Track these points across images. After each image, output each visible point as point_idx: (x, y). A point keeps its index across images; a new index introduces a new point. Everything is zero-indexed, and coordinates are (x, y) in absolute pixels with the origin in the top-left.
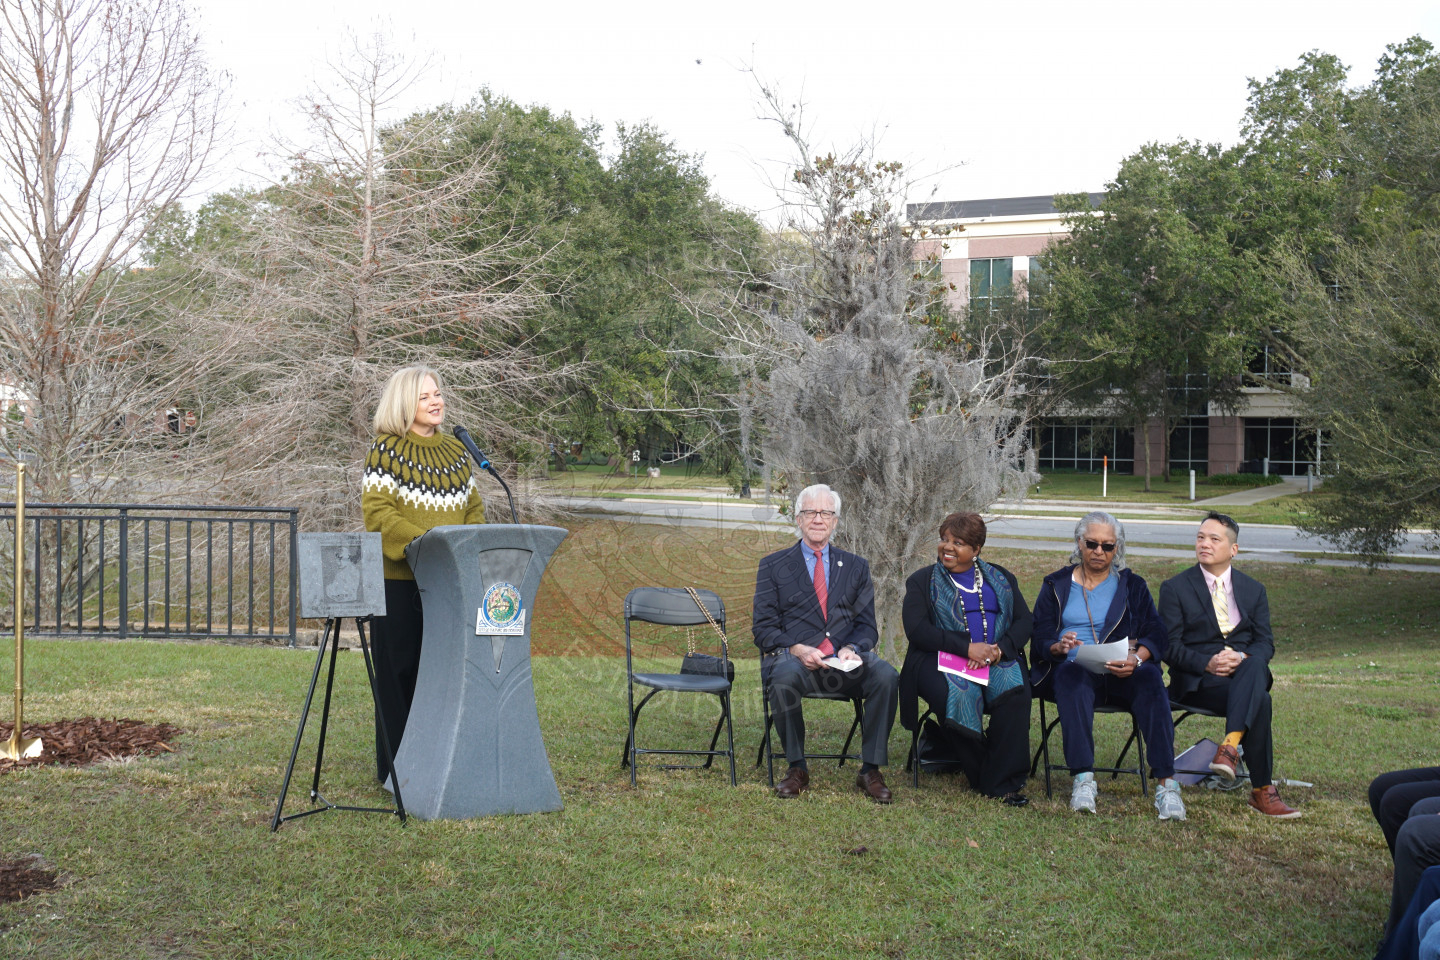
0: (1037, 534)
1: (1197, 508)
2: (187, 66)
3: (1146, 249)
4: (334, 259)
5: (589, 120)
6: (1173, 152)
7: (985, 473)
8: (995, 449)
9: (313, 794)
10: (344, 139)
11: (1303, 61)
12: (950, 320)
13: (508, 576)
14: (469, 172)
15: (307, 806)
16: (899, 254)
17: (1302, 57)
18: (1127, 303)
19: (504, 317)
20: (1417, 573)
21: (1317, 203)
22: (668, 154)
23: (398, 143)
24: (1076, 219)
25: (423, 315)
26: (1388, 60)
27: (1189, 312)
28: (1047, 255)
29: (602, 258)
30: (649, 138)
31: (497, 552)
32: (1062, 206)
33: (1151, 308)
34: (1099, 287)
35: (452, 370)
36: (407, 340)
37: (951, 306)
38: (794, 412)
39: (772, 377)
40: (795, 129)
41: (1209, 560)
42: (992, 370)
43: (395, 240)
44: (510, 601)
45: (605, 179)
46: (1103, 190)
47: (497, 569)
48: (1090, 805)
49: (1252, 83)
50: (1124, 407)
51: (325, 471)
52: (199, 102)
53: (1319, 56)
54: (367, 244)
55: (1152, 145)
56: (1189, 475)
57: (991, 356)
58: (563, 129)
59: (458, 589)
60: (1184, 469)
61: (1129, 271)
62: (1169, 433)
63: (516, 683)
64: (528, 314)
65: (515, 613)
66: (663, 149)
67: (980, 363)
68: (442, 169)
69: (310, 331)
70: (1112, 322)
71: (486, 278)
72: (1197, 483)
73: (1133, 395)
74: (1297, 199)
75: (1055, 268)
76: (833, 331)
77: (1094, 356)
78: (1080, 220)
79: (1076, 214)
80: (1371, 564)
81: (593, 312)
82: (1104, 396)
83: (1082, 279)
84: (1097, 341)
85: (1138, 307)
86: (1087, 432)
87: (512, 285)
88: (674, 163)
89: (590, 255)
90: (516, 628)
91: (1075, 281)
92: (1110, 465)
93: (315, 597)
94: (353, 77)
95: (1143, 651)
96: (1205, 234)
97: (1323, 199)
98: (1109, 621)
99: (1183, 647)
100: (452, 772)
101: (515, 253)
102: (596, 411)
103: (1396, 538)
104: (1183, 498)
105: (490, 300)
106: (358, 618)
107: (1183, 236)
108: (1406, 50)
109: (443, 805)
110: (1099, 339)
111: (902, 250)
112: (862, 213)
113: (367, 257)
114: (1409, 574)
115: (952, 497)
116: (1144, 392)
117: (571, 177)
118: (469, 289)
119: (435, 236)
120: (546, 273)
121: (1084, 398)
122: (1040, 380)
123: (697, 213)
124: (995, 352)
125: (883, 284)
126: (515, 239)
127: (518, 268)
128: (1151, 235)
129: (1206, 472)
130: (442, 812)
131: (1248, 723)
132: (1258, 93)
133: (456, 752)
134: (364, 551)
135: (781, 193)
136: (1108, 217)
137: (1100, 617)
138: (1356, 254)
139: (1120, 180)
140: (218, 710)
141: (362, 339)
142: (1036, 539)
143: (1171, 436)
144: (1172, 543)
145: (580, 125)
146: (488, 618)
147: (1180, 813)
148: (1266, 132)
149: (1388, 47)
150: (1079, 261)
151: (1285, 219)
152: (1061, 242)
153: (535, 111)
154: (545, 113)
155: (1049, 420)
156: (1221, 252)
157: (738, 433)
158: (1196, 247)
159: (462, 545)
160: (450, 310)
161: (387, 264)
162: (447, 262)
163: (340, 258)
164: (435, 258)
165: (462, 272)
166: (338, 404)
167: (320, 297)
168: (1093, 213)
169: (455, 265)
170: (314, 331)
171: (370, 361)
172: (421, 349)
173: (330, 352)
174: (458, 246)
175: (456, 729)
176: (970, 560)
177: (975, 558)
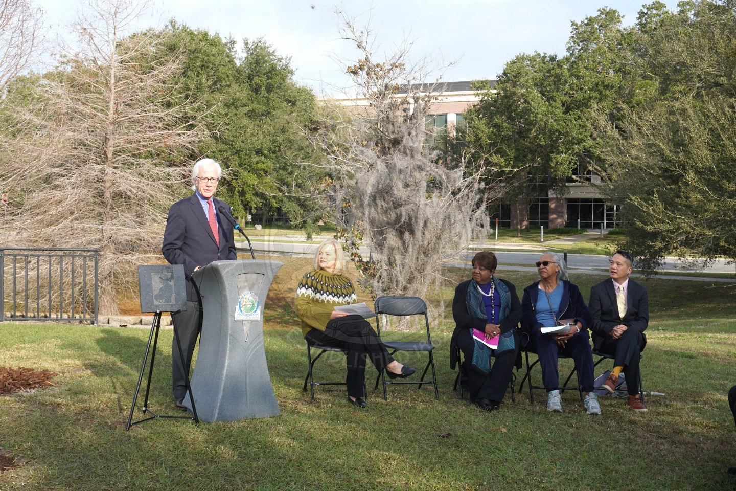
1: (545, 246)
2: (18, 5)
3: (519, 110)
4: (94, 112)
5: (228, 38)
6: (532, 60)
9: (144, 409)
10: (99, 47)
11: (599, 13)
13: (251, 288)
14: (168, 65)
15: (142, 417)
16: (420, 113)
17: (599, 10)
18: (509, 138)
19: (189, 145)
20: (666, 279)
21: (607, 87)
22: (271, 57)
23: (127, 50)
24: (482, 94)
25: (143, 143)
26: (643, 13)
27: (542, 143)
28: (467, 112)
29: (238, 113)
30: (261, 48)
31: (246, 275)
32: (475, 87)
33: (522, 141)
34: (495, 130)
35: (159, 173)
36: (134, 156)
40: (364, 44)
41: (616, 276)
42: (467, 174)
43: (128, 102)
44: (252, 302)
45: (238, 71)
46: (496, 79)
47: (246, 284)
48: (559, 408)
49: (573, 24)
50: (506, 192)
51: (90, 227)
52: (25, 25)
53: (608, 10)
54: (112, 104)
55: (522, 55)
56: (540, 228)
58: (215, 42)
59: (226, 296)
60: (538, 225)
61: (511, 122)
62: (529, 206)
63: (256, 346)
64: (199, 142)
65: (255, 308)
66: (269, 54)
67: (461, 171)
68: (152, 64)
69: (82, 151)
70: (502, 148)
71: (177, 123)
72: (544, 233)
73: (511, 186)
74: (597, 85)
75: (471, 119)
76: (385, 153)
78: (486, 94)
79: (483, 91)
80: (647, 275)
81: (233, 141)
83: (486, 126)
85: (515, 140)
87: (191, 127)
88: (275, 62)
89: (232, 111)
90: (256, 316)
91: (483, 127)
93: (149, 301)
94: (104, 13)
95: (579, 324)
96: (549, 102)
97: (610, 84)
98: (561, 309)
99: (600, 322)
100: (223, 396)
101: (193, 109)
103: (660, 261)
104: (537, 240)
105: (179, 135)
107: (539, 103)
108: (652, 8)
109: (218, 414)
110: (495, 157)
113: (112, 111)
114: (663, 280)
115: (448, 242)
117: (220, 69)
118: (168, 129)
119: (150, 100)
120: (209, 120)
124: (469, 164)
126: (193, 102)
127: (194, 118)
128: (522, 103)
129: (548, 227)
130: (218, 418)
131: (627, 362)
132: (576, 29)
133: (225, 385)
134: (175, 275)
136: (499, 93)
137: (556, 307)
138: (634, 114)
139: (505, 73)
140: (73, 362)
141: (110, 155)
143: (530, 208)
145: (224, 41)
146: (241, 311)
147: (598, 410)
148: (580, 50)
149: (643, 6)
150: (484, 116)
151: (591, 95)
152: (474, 106)
153: (200, 33)
154: (206, 34)
156: (559, 112)
158: (545, 109)
159: (228, 272)
160: (158, 140)
161: (123, 115)
162: (156, 114)
163: (98, 111)
164: (149, 112)
165: (164, 120)
166: (97, 191)
167: (87, 133)
168: (491, 91)
169: (160, 116)
170: (84, 151)
171: (115, 168)
172: (142, 161)
173: (93, 163)
174: (163, 105)
175: (225, 372)
176: (488, 278)
177: (491, 276)
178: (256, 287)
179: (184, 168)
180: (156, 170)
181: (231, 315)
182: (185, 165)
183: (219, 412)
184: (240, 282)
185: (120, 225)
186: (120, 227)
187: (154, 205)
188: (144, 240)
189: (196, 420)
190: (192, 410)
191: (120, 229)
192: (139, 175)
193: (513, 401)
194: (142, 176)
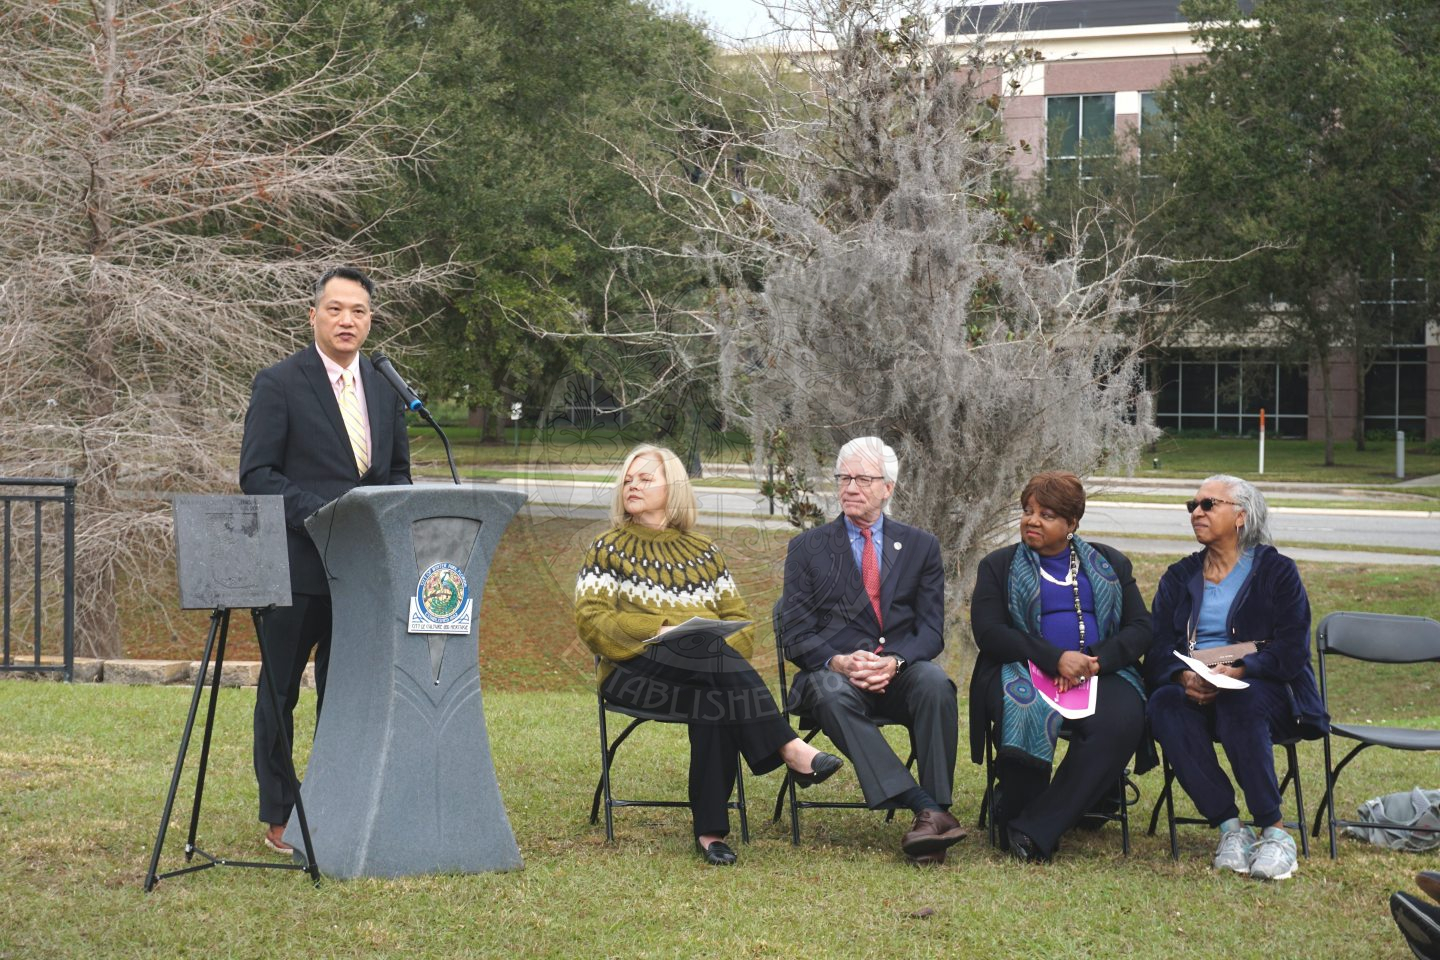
0: (1153, 531)
1: (1408, 491)
3: (1327, 81)
4: (59, 100)
7: (1078, 426)
8: (1093, 390)
9: (188, 848)
12: (1016, 193)
13: (449, 554)
15: (182, 863)
16: (951, 105)
18: (1295, 165)
19: (325, 193)
24: (1215, 33)
25: (199, 190)
27: (1394, 181)
28: (1170, 91)
29: (473, 99)
31: (435, 522)
32: (1193, 11)
33: (1334, 175)
34: (1251, 141)
35: (245, 276)
36: (173, 227)
37: (1017, 172)
38: (799, 337)
39: (767, 286)
42: (1088, 275)
43: (157, 73)
44: (452, 588)
47: (435, 544)
50: (1292, 331)
51: (49, 433)
54: (109, 79)
56: (1394, 439)
57: (1085, 254)
59: (386, 572)
60: (1388, 429)
61: (1300, 116)
62: (1363, 372)
63: (460, 697)
64: (361, 187)
65: (459, 603)
67: (1071, 264)
69: (24, 214)
70: (1272, 197)
71: (295, 129)
72: (1408, 452)
73: (1308, 312)
75: (1183, 110)
76: (854, 218)
77: (1245, 250)
78: (1222, 34)
79: (1217, 25)
82: (1260, 315)
83: (1226, 129)
84: (1248, 227)
85: (1313, 173)
86: (1234, 372)
87: (335, 143)
89: (455, 95)
90: (461, 623)
91: (1216, 135)
92: (1269, 423)
93: (200, 581)
96: (1419, 57)
100: (379, 817)
101: (341, 91)
102: (463, 339)
104: (1385, 475)
105: (303, 166)
106: (254, 610)
107: (1385, 61)
109: (368, 859)
110: (1252, 224)
111: (956, 98)
112: (886, 34)
113: (108, 99)
115: (1030, 461)
116: (1323, 308)
118: (271, 150)
119: (218, 65)
120: (388, 123)
121: (1229, 316)
122: (1158, 289)
123: (619, 27)
124: (1093, 247)
125: (929, 148)
126: (343, 71)
127: (344, 116)
128: (1335, 58)
129: (1422, 435)
130: (365, 871)
133: (384, 789)
134: (261, 520)
135: (776, 13)
136: (1266, 30)
141: (104, 227)
142: (1153, 537)
143: (1368, 377)
144: (1365, 544)
146: (424, 610)
150: (1221, 101)
152: (1191, 70)
155: (1175, 353)
157: (715, 369)
158: (1405, 78)
159: (390, 513)
160: (241, 181)
161: (141, 109)
162: (235, 106)
163: (69, 99)
164: (217, 100)
165: (259, 122)
166: (69, 328)
167: (38, 161)
168: (1242, 22)
169: (248, 110)
170: (29, 215)
171: (118, 262)
172: (196, 242)
173: (56, 248)
174: (254, 81)
175: (383, 758)
176: (1063, 539)
177: (1071, 535)
178: (460, 551)
179: (317, 262)
180: (236, 267)
181: (399, 619)
182: (317, 254)
183: (369, 853)
184: (420, 538)
185: (133, 426)
186: (132, 433)
187: (231, 368)
188: (201, 470)
189: (314, 872)
190: (305, 853)
191: (134, 438)
192: (187, 281)
193: (1125, 852)
194: (196, 285)
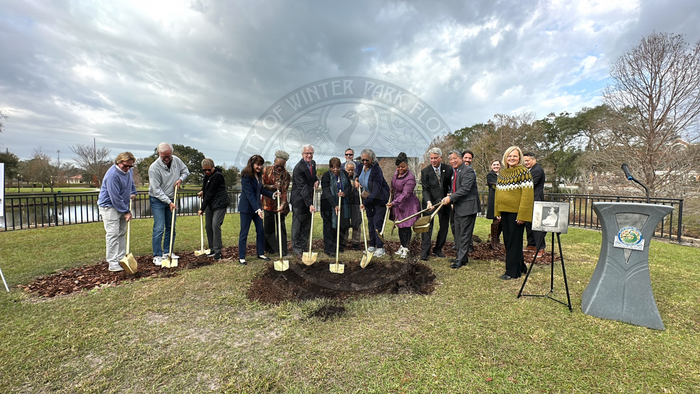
31: (627, 214)
44: (634, 235)
47: (627, 221)
63: (638, 270)
65: (638, 240)
90: (639, 246)
134: (561, 209)
146: (621, 241)
175: (600, 282)
178: (639, 224)
181: (609, 242)
184: (620, 218)
189: (570, 308)
